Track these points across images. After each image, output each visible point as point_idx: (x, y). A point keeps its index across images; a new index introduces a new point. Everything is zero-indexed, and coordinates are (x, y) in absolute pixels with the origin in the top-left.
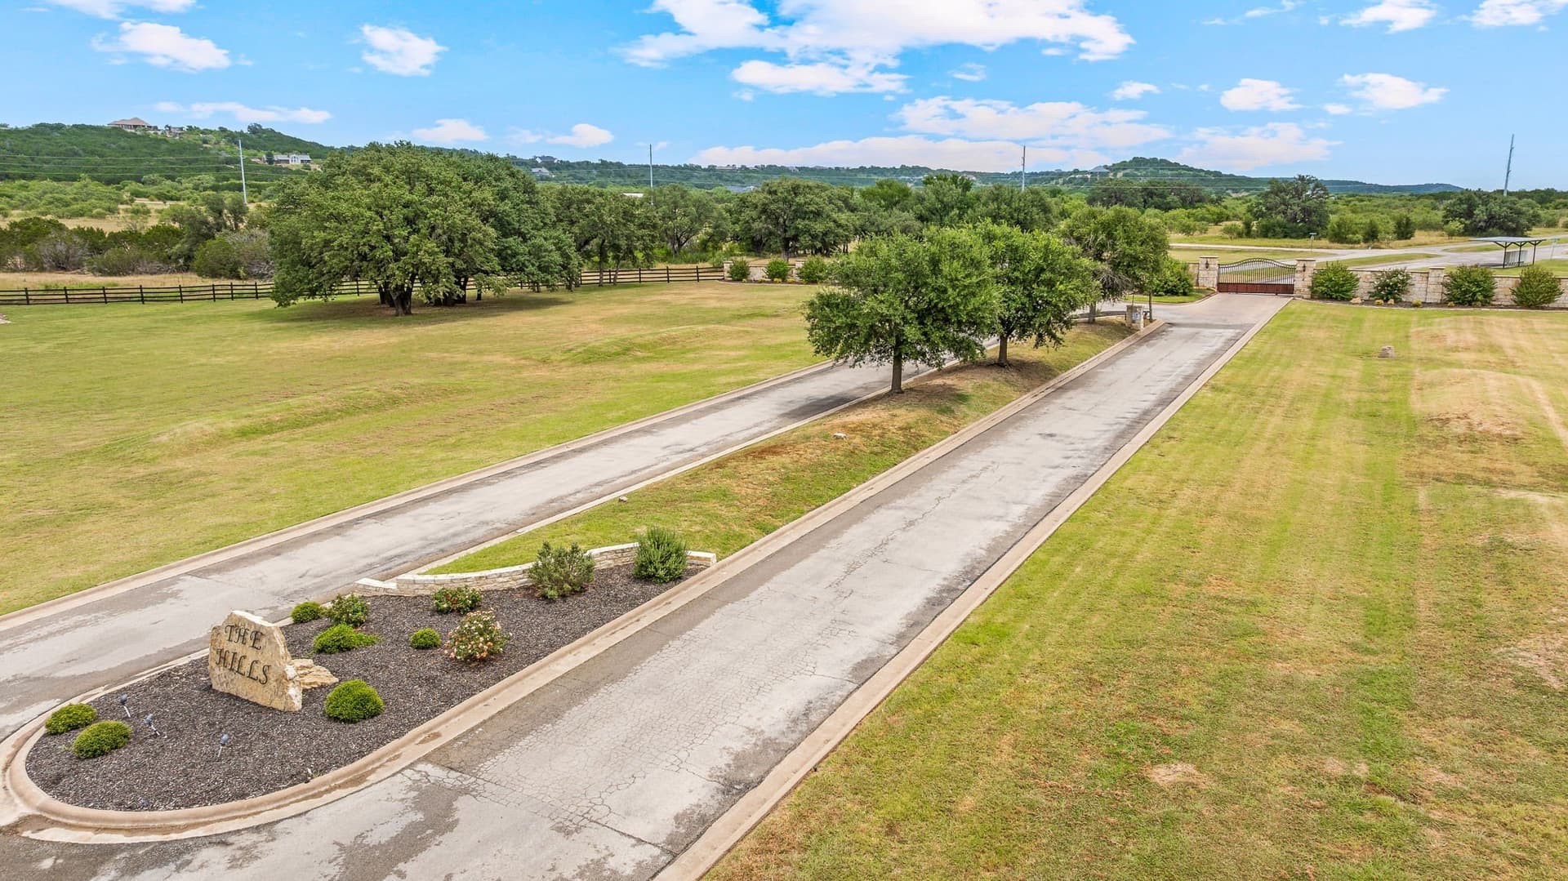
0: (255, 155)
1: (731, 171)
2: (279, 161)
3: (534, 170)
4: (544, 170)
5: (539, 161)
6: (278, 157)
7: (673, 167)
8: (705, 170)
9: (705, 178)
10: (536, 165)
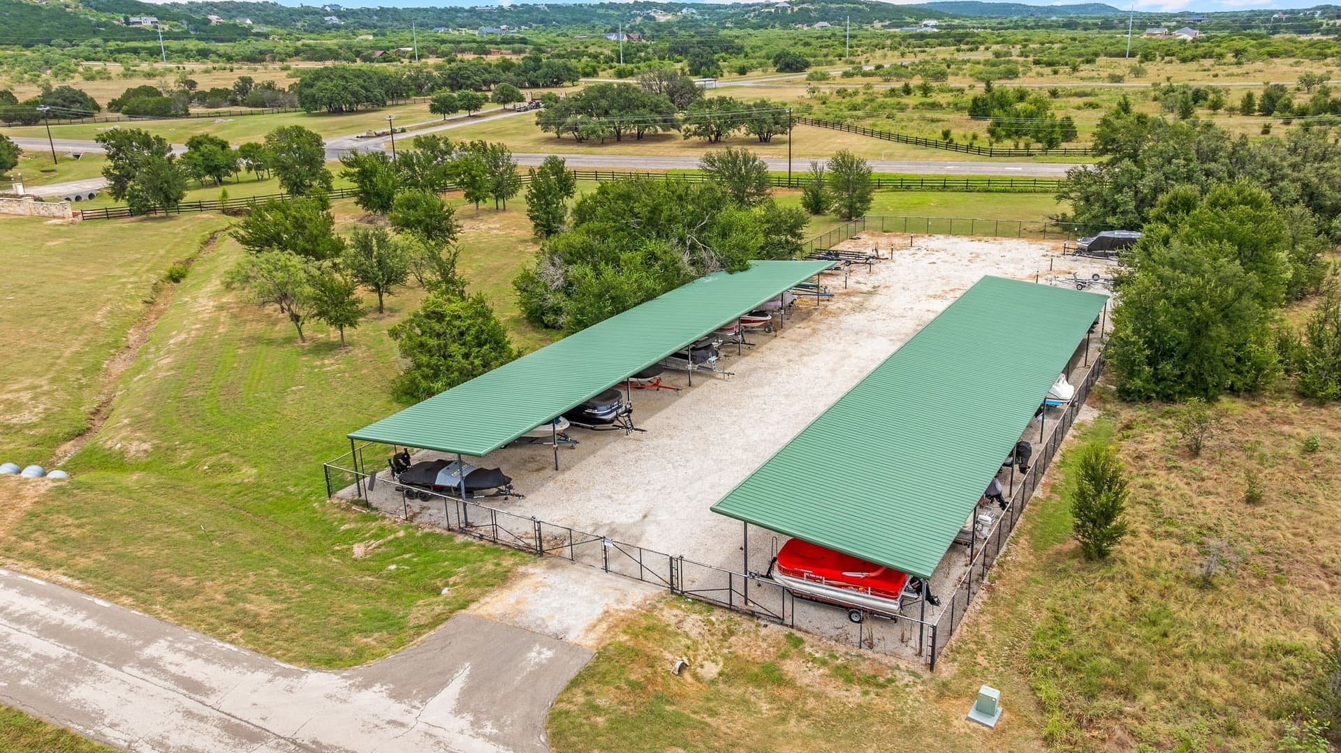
0: (113, 18)
1: (490, 12)
2: (134, 23)
3: (326, 18)
4: (334, 18)
5: (328, 9)
6: (132, 19)
7: (441, 9)
8: (467, 11)
9: (468, 18)
10: (328, 14)
